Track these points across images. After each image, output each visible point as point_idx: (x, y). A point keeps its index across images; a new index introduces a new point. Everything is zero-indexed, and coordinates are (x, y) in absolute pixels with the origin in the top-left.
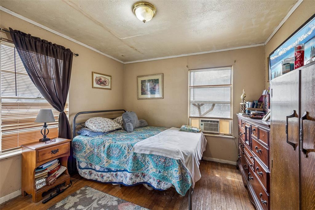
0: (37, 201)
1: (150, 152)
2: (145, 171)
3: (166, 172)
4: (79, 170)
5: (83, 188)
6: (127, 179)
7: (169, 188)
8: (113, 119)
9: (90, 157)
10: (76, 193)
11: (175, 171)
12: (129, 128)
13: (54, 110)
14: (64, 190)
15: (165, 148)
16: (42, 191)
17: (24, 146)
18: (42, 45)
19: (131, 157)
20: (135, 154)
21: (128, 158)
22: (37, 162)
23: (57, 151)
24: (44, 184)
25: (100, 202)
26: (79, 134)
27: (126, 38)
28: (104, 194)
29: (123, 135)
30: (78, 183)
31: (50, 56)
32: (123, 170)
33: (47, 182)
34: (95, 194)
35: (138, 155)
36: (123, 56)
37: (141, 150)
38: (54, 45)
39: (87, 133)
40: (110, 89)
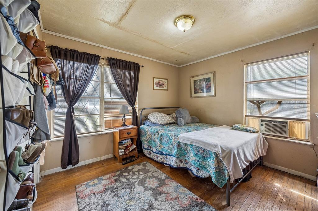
0: (120, 163)
1: (191, 142)
2: (187, 159)
3: (205, 162)
4: (143, 149)
5: (145, 162)
6: (173, 161)
7: (207, 177)
8: (169, 115)
9: (150, 141)
10: (140, 164)
11: (212, 162)
12: (180, 123)
13: (129, 106)
14: (134, 161)
15: (204, 141)
16: (122, 157)
17: (114, 127)
18: (123, 63)
19: (176, 144)
20: (179, 142)
21: (174, 145)
22: (120, 138)
23: (130, 133)
24: (123, 153)
25: (153, 174)
26: (144, 124)
27: (175, 46)
28: (157, 170)
29: (174, 128)
30: (142, 158)
31: (127, 70)
32: (171, 154)
33: (125, 152)
34: (152, 168)
35: (182, 144)
36: (176, 61)
37: (184, 140)
38: (129, 62)
39: (149, 123)
40: (167, 90)
